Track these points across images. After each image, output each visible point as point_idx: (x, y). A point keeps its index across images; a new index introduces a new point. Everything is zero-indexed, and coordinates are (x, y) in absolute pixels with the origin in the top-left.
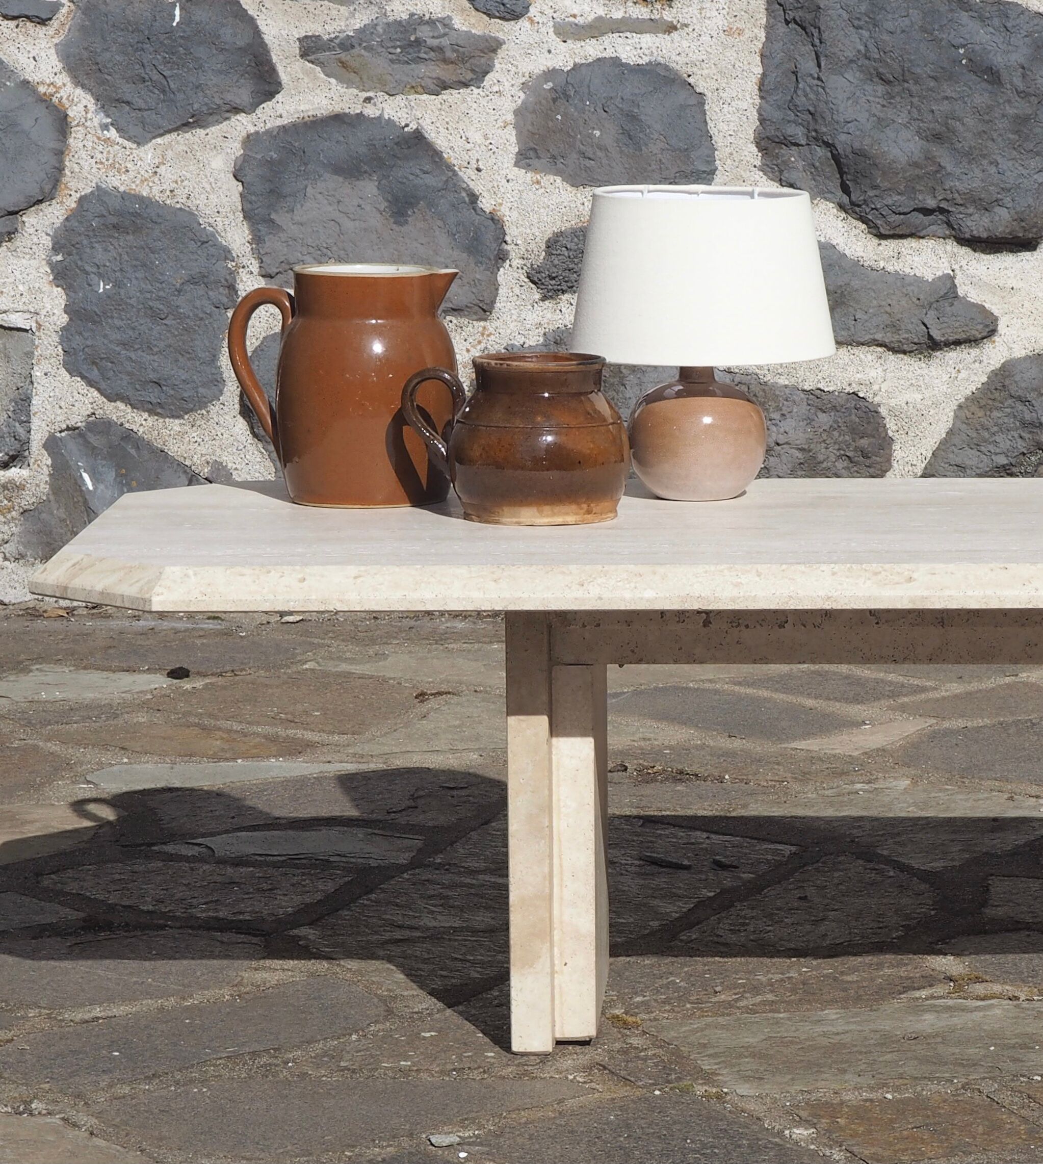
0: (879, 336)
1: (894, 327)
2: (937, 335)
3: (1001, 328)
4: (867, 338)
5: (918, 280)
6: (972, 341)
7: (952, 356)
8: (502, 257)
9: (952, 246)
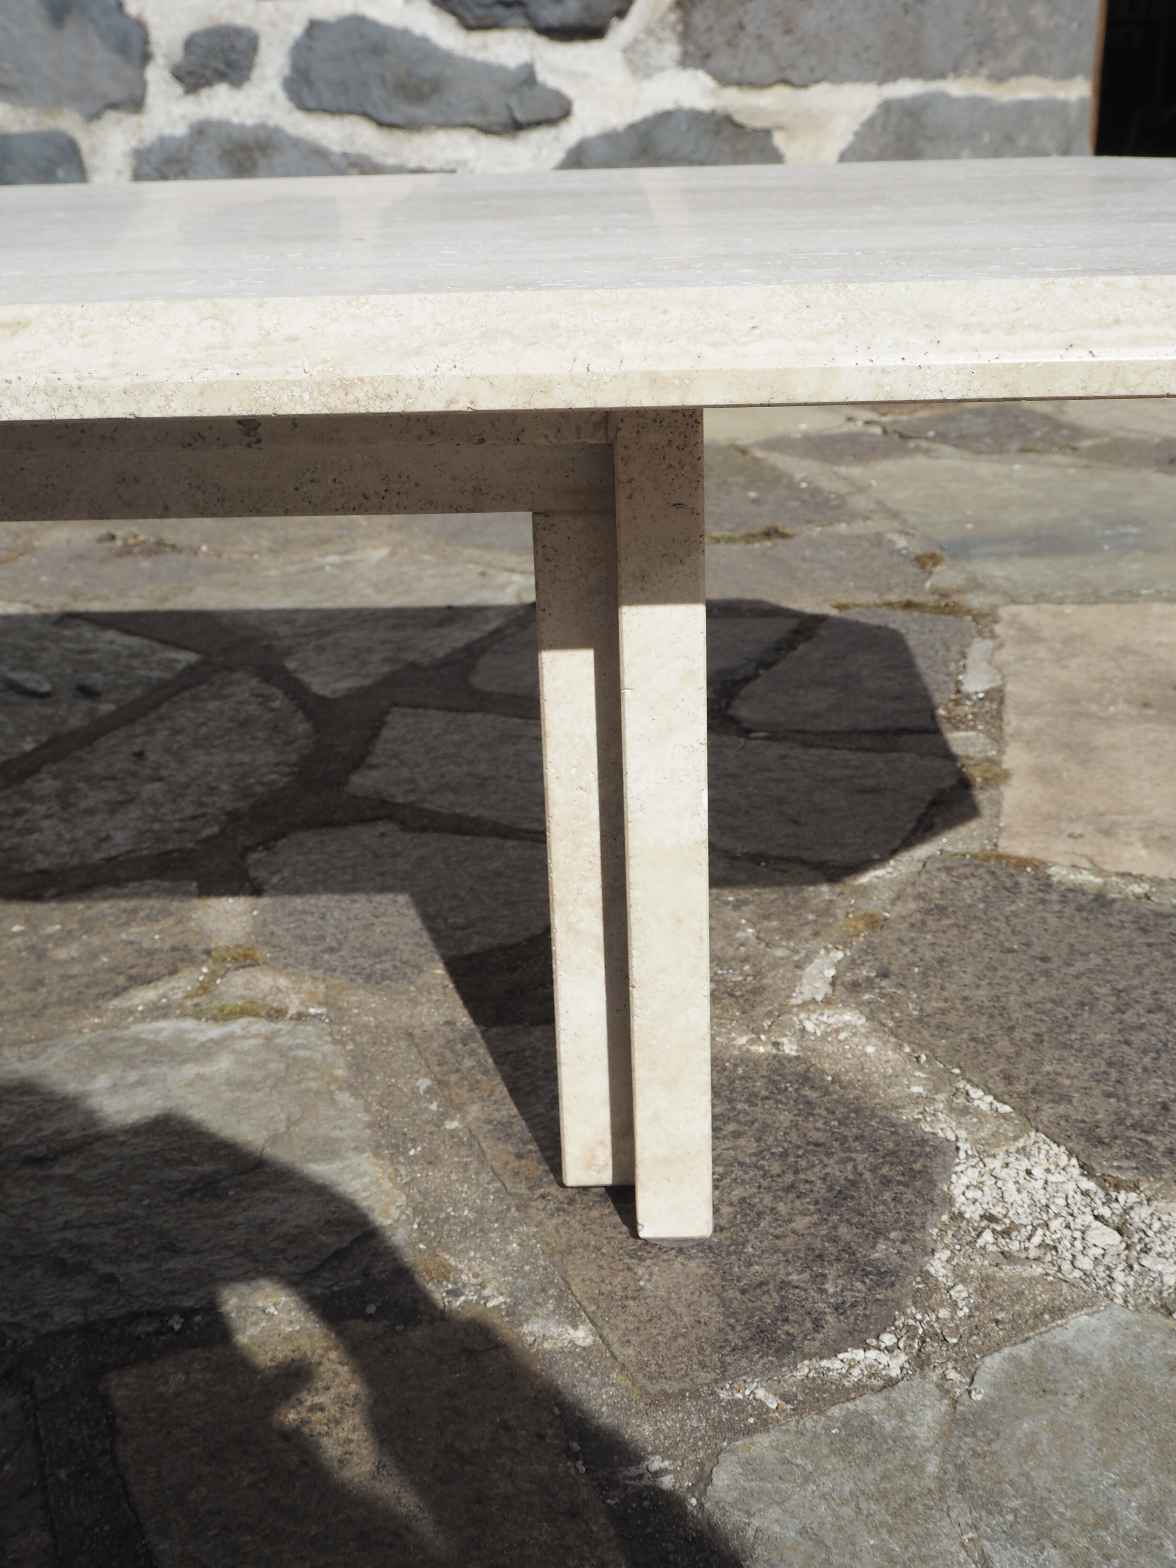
0: (471, 119)
1: (483, 110)
2: (520, 116)
3: (577, 109)
4: (460, 120)
5: (502, 69)
6: (550, 122)
7: (535, 136)
8: (146, 57)
9: (531, 37)
